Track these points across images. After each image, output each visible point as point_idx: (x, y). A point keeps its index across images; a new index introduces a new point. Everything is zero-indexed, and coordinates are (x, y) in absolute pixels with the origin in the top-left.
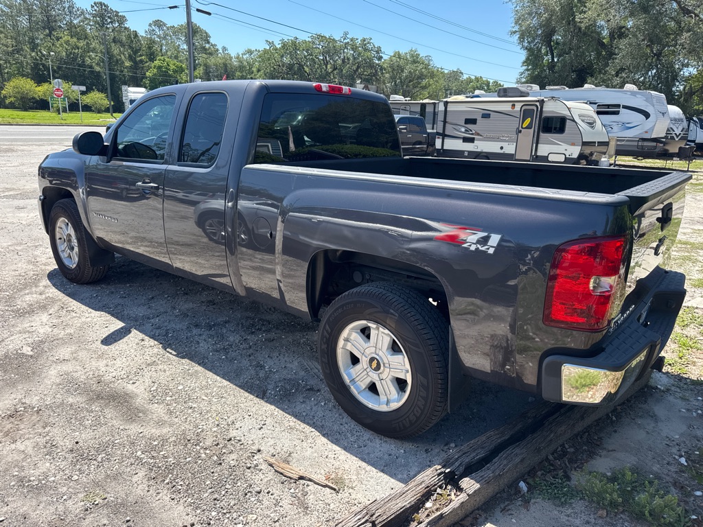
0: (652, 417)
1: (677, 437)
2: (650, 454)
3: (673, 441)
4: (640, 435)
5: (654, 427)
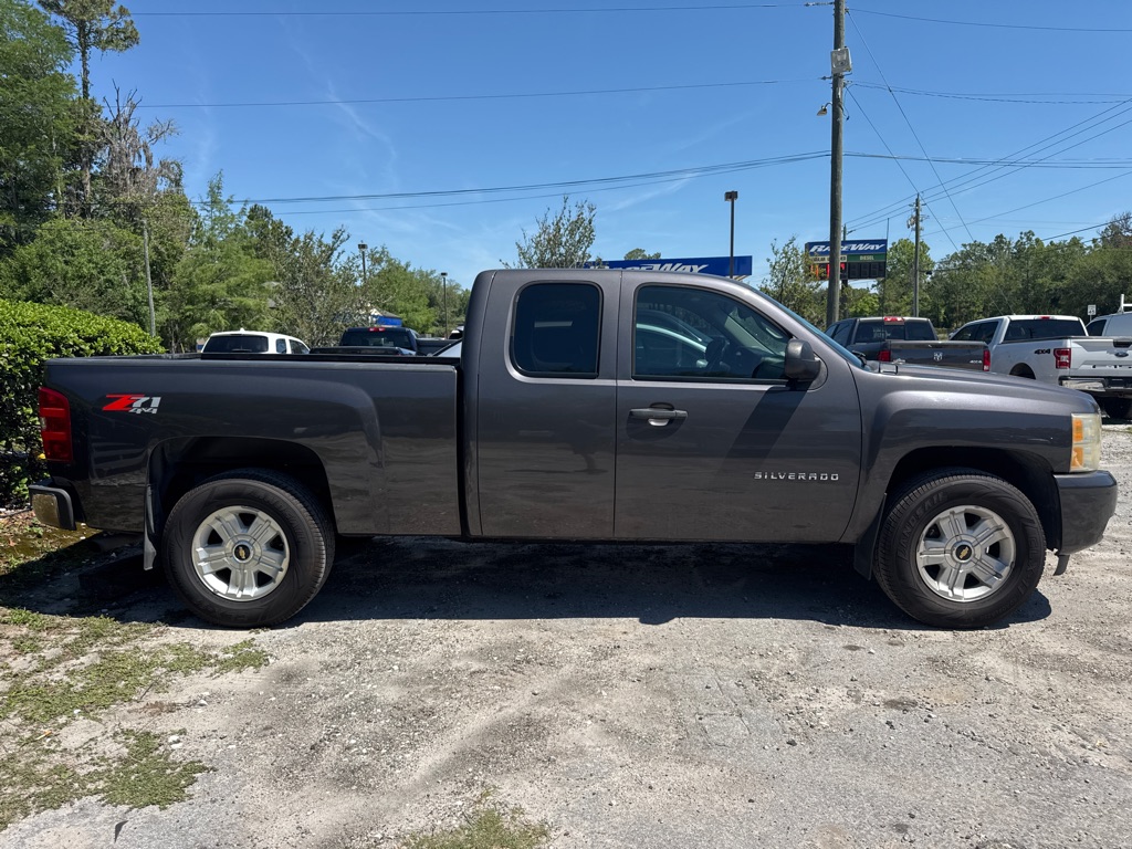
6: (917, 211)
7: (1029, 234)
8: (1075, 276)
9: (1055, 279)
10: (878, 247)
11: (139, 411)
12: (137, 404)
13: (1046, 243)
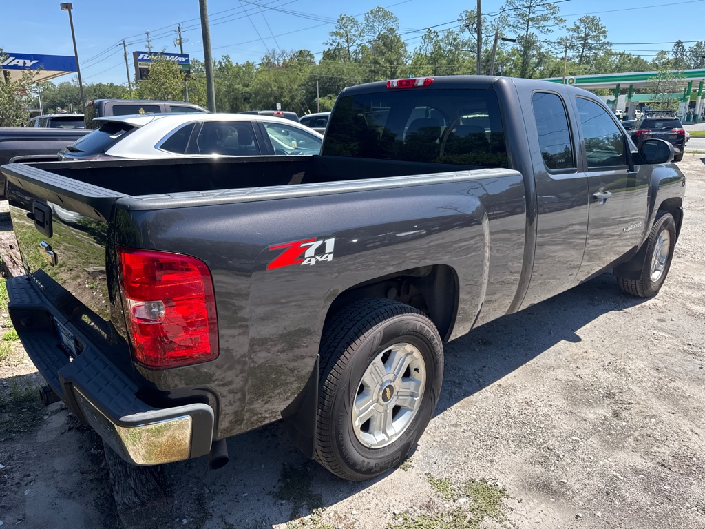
0: (71, 493)
1: (26, 493)
2: (33, 455)
3: (26, 485)
4: (60, 464)
5: (57, 482)
6: (180, 35)
7: (227, 57)
8: (257, 85)
9: (244, 86)
10: (184, 59)
11: (313, 262)
12: (310, 252)
13: (234, 64)
